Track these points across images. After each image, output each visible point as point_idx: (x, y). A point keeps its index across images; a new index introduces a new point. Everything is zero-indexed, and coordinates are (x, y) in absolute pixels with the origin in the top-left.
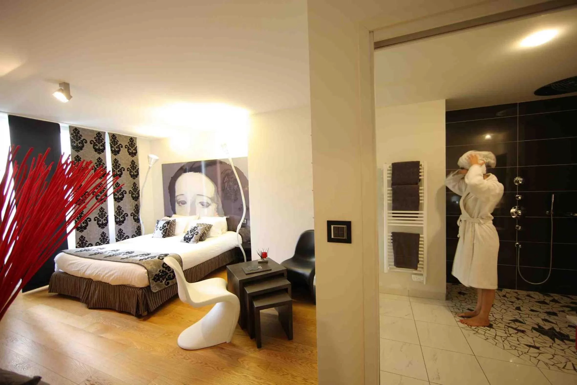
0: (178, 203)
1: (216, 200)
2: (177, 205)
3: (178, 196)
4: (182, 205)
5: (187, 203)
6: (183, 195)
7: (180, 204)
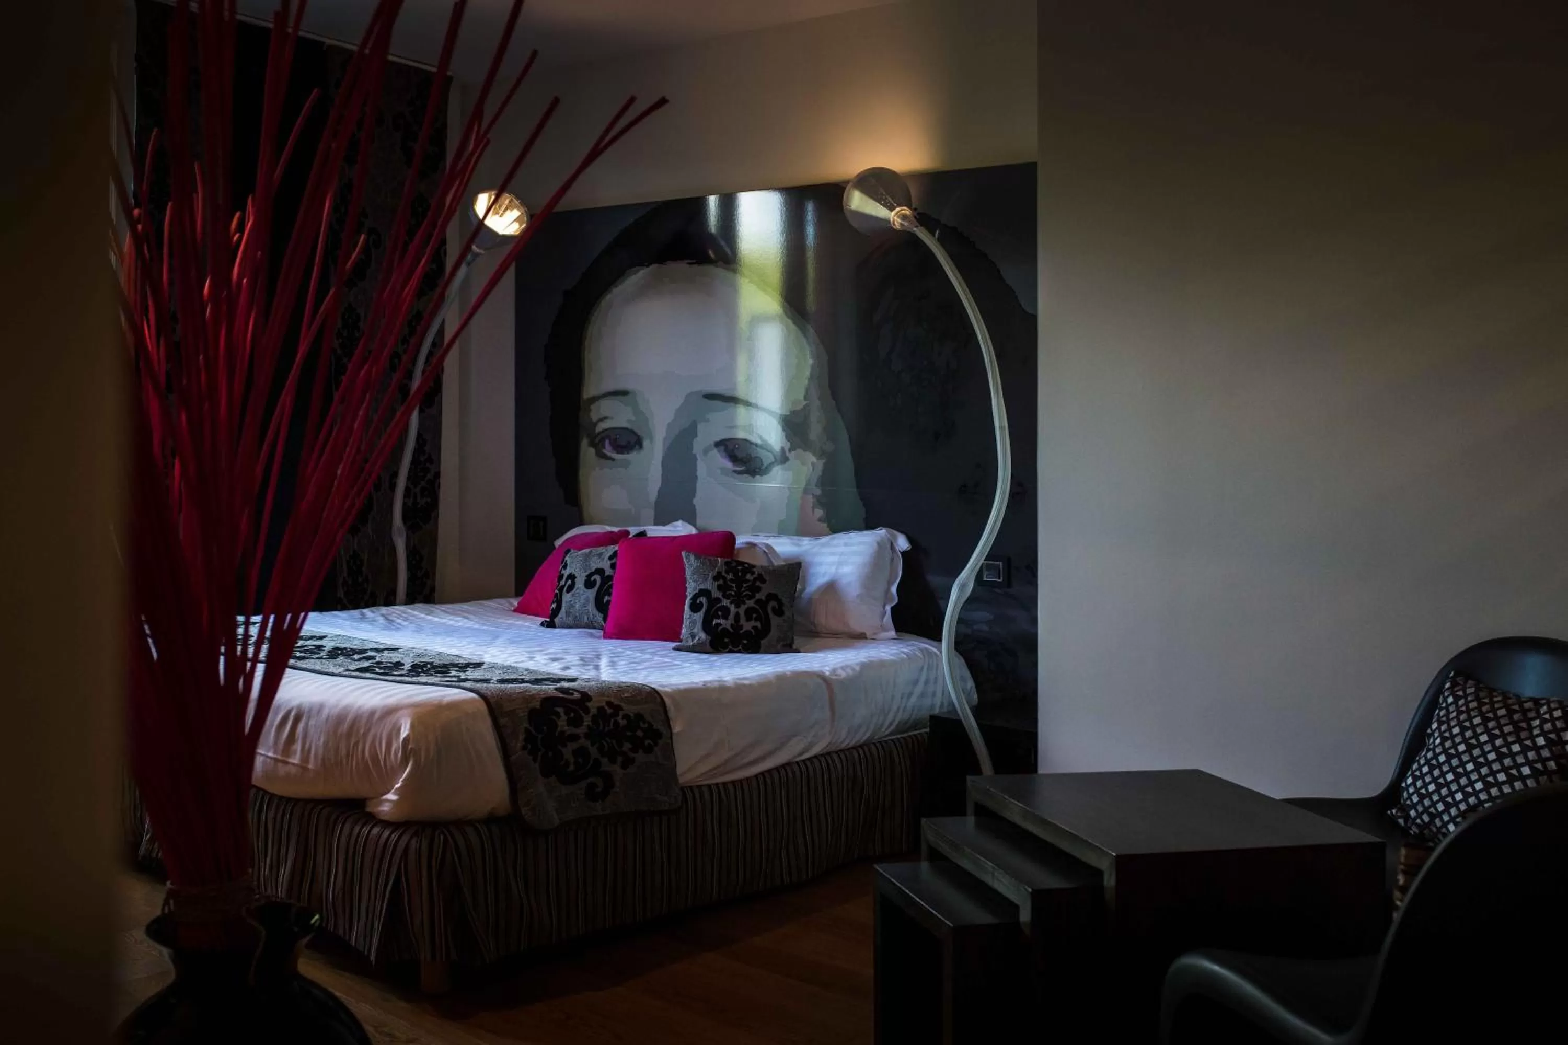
0: (592, 444)
1: (816, 431)
2: (587, 453)
3: (594, 399)
4: (615, 455)
5: (646, 443)
6: (624, 393)
7: (608, 450)
